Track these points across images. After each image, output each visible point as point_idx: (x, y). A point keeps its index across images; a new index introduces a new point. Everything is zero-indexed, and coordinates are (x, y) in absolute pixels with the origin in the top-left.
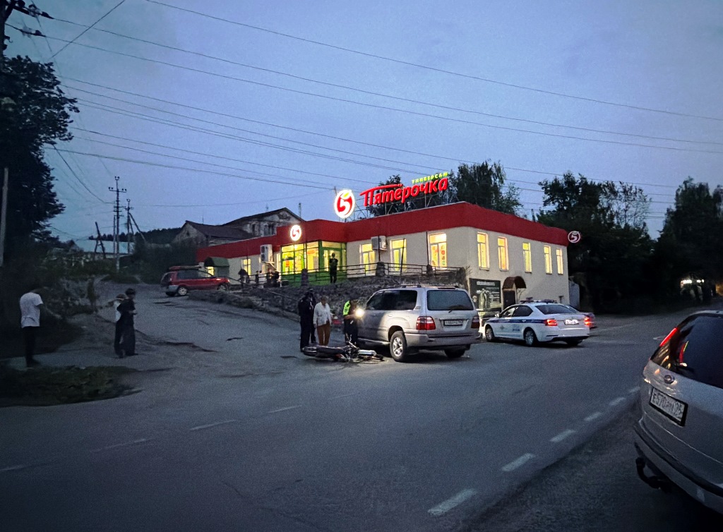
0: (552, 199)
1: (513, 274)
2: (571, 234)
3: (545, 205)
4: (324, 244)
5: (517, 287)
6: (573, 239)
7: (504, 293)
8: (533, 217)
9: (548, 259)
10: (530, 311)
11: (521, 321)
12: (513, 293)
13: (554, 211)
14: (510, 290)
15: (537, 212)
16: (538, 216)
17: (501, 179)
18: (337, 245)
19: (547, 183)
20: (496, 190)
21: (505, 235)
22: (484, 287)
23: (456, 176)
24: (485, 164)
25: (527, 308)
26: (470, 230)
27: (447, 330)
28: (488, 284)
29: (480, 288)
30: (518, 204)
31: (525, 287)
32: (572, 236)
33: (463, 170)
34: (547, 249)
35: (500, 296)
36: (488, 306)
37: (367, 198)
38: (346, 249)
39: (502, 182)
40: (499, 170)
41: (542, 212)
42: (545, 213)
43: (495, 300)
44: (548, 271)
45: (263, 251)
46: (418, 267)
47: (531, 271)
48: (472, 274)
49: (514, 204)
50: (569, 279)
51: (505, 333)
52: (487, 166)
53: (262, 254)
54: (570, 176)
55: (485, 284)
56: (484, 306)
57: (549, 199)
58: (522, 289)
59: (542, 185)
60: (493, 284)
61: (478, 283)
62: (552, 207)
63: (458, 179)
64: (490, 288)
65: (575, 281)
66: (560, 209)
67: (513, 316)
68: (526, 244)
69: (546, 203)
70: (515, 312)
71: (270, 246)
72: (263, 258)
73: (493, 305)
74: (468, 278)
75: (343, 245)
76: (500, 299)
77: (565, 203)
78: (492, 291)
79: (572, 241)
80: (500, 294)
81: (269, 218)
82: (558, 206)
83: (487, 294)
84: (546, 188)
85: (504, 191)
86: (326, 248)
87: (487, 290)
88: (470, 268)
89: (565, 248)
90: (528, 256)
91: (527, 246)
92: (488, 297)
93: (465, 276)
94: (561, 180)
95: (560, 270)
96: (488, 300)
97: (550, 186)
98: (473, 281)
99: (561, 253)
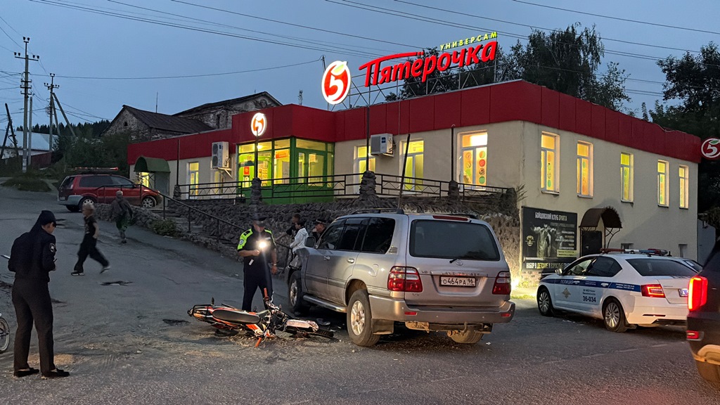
0: (679, 89)
1: (599, 203)
2: (707, 143)
3: (666, 98)
4: (300, 143)
5: (606, 225)
6: (711, 151)
7: (583, 233)
8: (645, 115)
9: (663, 181)
10: (616, 268)
11: (598, 284)
12: (598, 235)
13: (680, 108)
14: (593, 229)
15: (651, 107)
16: (653, 115)
17: (597, 54)
18: (321, 146)
19: (671, 63)
20: (587, 72)
21: (590, 139)
22: (548, 222)
23: (525, 50)
24: (570, 30)
25: (611, 262)
26: (530, 128)
27: (445, 294)
28: (556, 217)
29: (541, 223)
30: (621, 96)
31: (620, 226)
32: (709, 147)
33: (536, 41)
34: (663, 167)
35: (575, 239)
36: (553, 253)
37: (370, 73)
38: (333, 153)
39: (598, 60)
40: (593, 40)
41: (659, 109)
42: (665, 111)
43: (565, 245)
44: (662, 203)
45: (216, 153)
46: (433, 183)
47: (632, 201)
48: (528, 199)
49: (615, 96)
50: (699, 217)
51: (570, 303)
52: (574, 34)
53: (213, 155)
54: (711, 53)
55: (549, 217)
56: (546, 254)
57: (674, 89)
58: (615, 230)
59: (662, 65)
60: (563, 218)
61: (538, 215)
62: (678, 102)
63: (528, 54)
64: (557, 224)
65: (710, 221)
66: (691, 105)
67: (586, 274)
68: (627, 156)
69: (668, 95)
70: (590, 267)
71: (225, 145)
72: (215, 161)
73: (562, 253)
74: (520, 205)
75: (330, 146)
76: (575, 243)
77: (700, 97)
78: (561, 229)
79: (707, 155)
80: (575, 235)
81: (241, 106)
82: (689, 100)
83: (553, 235)
84: (670, 71)
85: (600, 74)
86: (302, 150)
87: (552, 227)
88: (524, 189)
89: (695, 167)
90: (628, 175)
91: (628, 160)
92: (553, 238)
93: (515, 202)
94: (697, 56)
95: (684, 202)
96: (553, 243)
97: (677, 68)
98: (529, 212)
99: (686, 175)
